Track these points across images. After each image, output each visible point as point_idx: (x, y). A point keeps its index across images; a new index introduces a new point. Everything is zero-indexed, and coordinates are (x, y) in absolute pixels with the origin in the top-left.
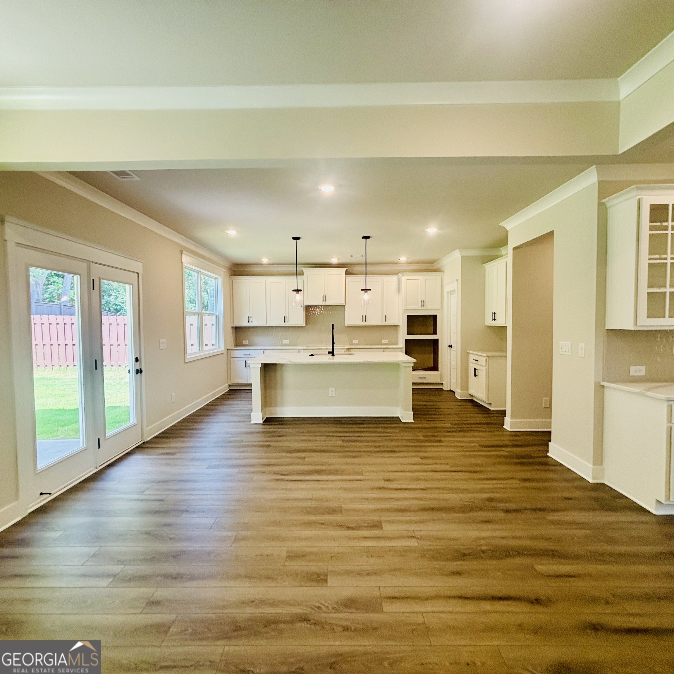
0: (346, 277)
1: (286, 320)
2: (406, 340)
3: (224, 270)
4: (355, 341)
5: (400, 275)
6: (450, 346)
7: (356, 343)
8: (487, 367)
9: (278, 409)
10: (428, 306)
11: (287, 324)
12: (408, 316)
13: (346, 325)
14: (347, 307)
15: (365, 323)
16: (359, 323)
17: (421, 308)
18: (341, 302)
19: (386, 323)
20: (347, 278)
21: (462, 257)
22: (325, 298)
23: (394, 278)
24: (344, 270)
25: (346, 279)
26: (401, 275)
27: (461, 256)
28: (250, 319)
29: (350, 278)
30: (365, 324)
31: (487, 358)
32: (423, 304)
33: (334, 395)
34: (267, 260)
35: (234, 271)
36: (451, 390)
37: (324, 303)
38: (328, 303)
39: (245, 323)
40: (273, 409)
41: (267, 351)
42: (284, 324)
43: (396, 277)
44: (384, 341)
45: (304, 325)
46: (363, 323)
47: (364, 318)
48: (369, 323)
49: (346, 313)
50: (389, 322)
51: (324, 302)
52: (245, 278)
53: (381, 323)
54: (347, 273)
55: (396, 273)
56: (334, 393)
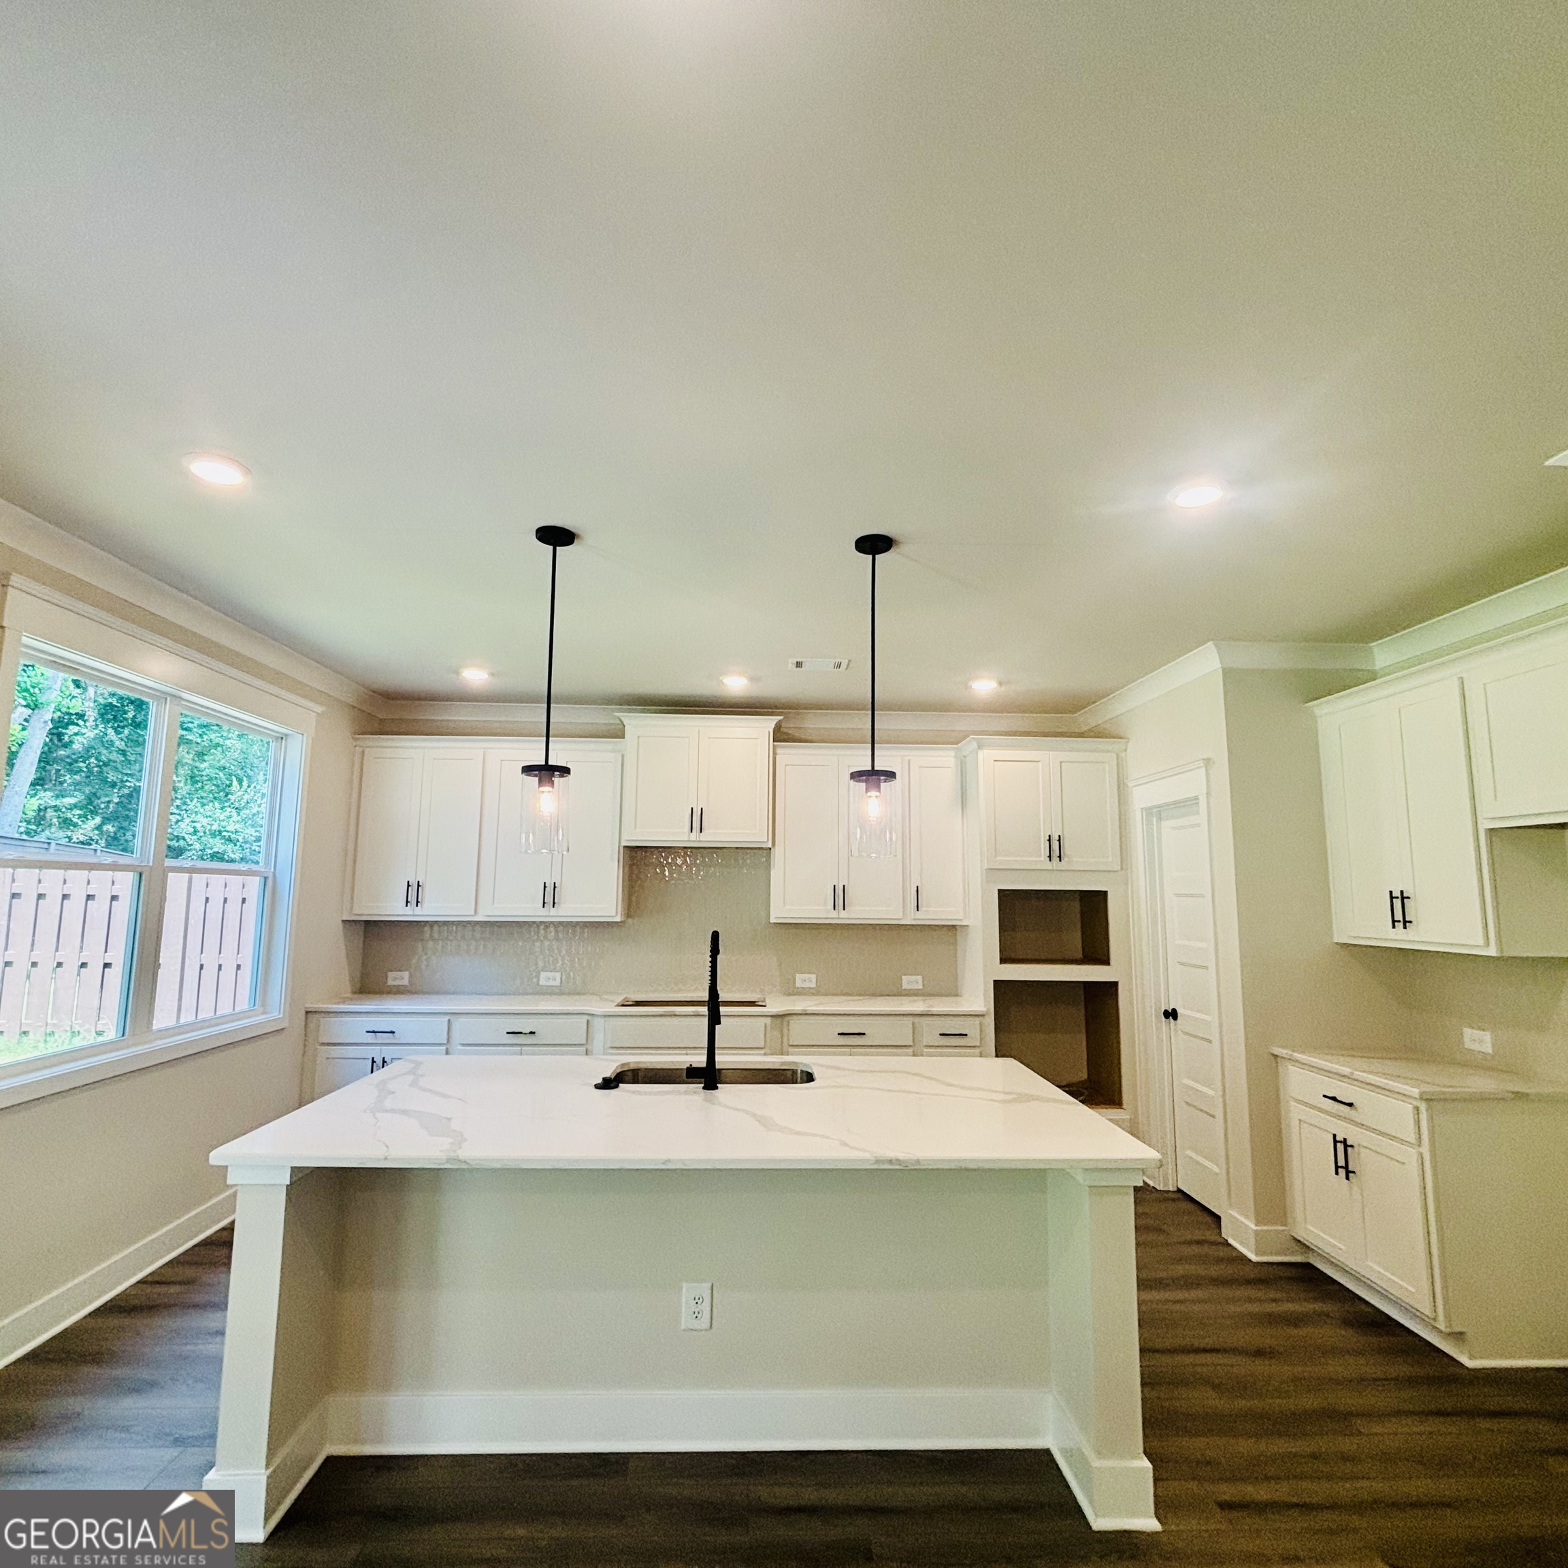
0: (774, 747)
1: (549, 899)
2: (997, 984)
3: (319, 709)
4: (805, 980)
5: (969, 745)
6: (1172, 1014)
7: (807, 985)
8: (1425, 1150)
9: (398, 1403)
10: (1076, 857)
11: (553, 912)
12: (1002, 894)
13: (773, 920)
14: (777, 853)
15: (843, 914)
16: (821, 911)
17: (1048, 865)
18: (756, 835)
19: (919, 915)
20: (779, 751)
21: (1227, 673)
22: (697, 820)
23: (945, 758)
24: (767, 724)
25: (775, 754)
26: (975, 745)
27: (1224, 669)
28: (414, 892)
29: (789, 754)
30: (844, 917)
31: (1423, 1107)
32: (1056, 849)
33: (704, 1322)
34: (487, 676)
35: (371, 717)
36: (1179, 1191)
37: (694, 839)
38: (709, 838)
39: (394, 909)
40: (369, 1400)
41: (463, 1019)
42: (543, 912)
43: (952, 753)
44: (909, 982)
45: (618, 919)
46: (834, 914)
47: (840, 897)
48: (858, 912)
49: (776, 874)
50: (932, 914)
51: (693, 836)
52: (408, 744)
53: (900, 915)
54: (780, 736)
55: (954, 740)
56: (706, 1307)
